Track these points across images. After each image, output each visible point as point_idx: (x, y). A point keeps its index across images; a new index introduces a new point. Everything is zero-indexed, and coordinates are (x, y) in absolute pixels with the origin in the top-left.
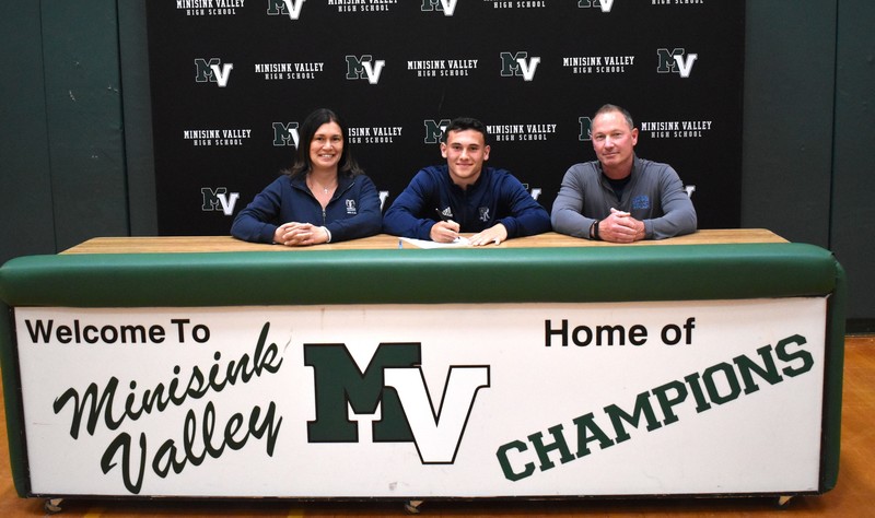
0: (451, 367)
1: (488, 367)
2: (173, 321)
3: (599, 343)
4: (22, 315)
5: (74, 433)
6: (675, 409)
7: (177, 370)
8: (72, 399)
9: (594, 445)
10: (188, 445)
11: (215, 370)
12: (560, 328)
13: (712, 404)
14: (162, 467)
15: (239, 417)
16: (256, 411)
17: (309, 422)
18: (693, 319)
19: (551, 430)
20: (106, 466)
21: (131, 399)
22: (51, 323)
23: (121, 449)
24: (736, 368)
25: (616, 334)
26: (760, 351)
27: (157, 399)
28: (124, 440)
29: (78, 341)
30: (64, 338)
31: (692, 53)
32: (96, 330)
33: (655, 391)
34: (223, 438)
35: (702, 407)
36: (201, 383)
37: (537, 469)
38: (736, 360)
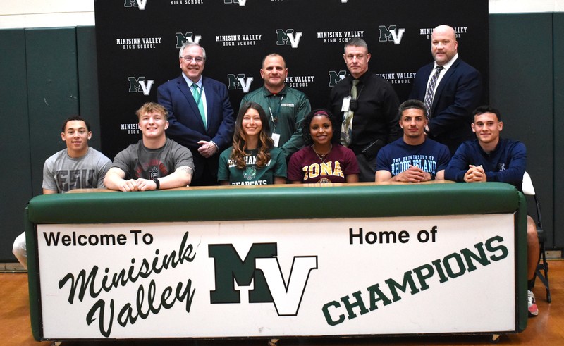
0: (295, 257)
1: (316, 257)
2: (132, 232)
3: (381, 242)
4: (41, 229)
5: (71, 300)
6: (428, 281)
7: (133, 261)
8: (70, 280)
9: (380, 304)
10: (139, 307)
11: (156, 261)
12: (358, 233)
13: (449, 278)
14: (123, 320)
15: (170, 289)
16: (180, 285)
17: (211, 291)
18: (436, 227)
19: (354, 295)
20: (89, 320)
21: (105, 279)
22: (59, 234)
23: (99, 309)
24: (462, 256)
25: (391, 236)
26: (476, 246)
27: (121, 279)
28: (101, 304)
29: (75, 244)
30: (66, 242)
32: (85, 237)
33: (415, 270)
34: (160, 302)
35: (443, 280)
36: (148, 268)
37: (347, 319)
38: (462, 251)
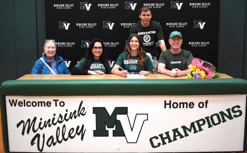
0: (137, 114)
1: (147, 114)
2: (54, 100)
3: (180, 107)
4: (8, 98)
5: (23, 134)
6: (202, 127)
7: (54, 115)
8: (22, 124)
9: (178, 138)
10: (57, 137)
11: (66, 115)
12: (169, 103)
13: (213, 126)
14: (49, 144)
15: (73, 129)
16: (78, 127)
17: (94, 131)
18: (207, 101)
19: (166, 133)
20: (32, 143)
21: (40, 123)
22: (16, 100)
23: (37, 138)
24: (220, 115)
25: (185, 105)
26: (227, 110)
27: (48, 124)
28: (38, 136)
29: (25, 106)
30: (21, 105)
31: (204, 22)
32: (30, 103)
33: (196, 122)
34: (68, 135)
35: (210, 126)
36: (62, 118)
37: (161, 145)
38: (220, 113)
